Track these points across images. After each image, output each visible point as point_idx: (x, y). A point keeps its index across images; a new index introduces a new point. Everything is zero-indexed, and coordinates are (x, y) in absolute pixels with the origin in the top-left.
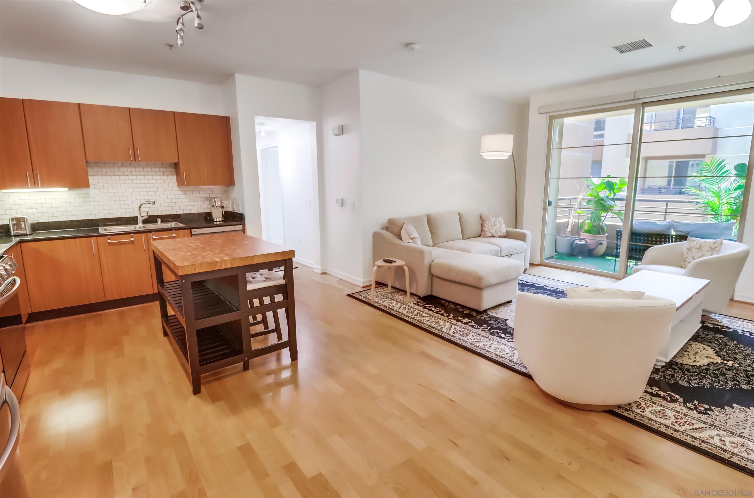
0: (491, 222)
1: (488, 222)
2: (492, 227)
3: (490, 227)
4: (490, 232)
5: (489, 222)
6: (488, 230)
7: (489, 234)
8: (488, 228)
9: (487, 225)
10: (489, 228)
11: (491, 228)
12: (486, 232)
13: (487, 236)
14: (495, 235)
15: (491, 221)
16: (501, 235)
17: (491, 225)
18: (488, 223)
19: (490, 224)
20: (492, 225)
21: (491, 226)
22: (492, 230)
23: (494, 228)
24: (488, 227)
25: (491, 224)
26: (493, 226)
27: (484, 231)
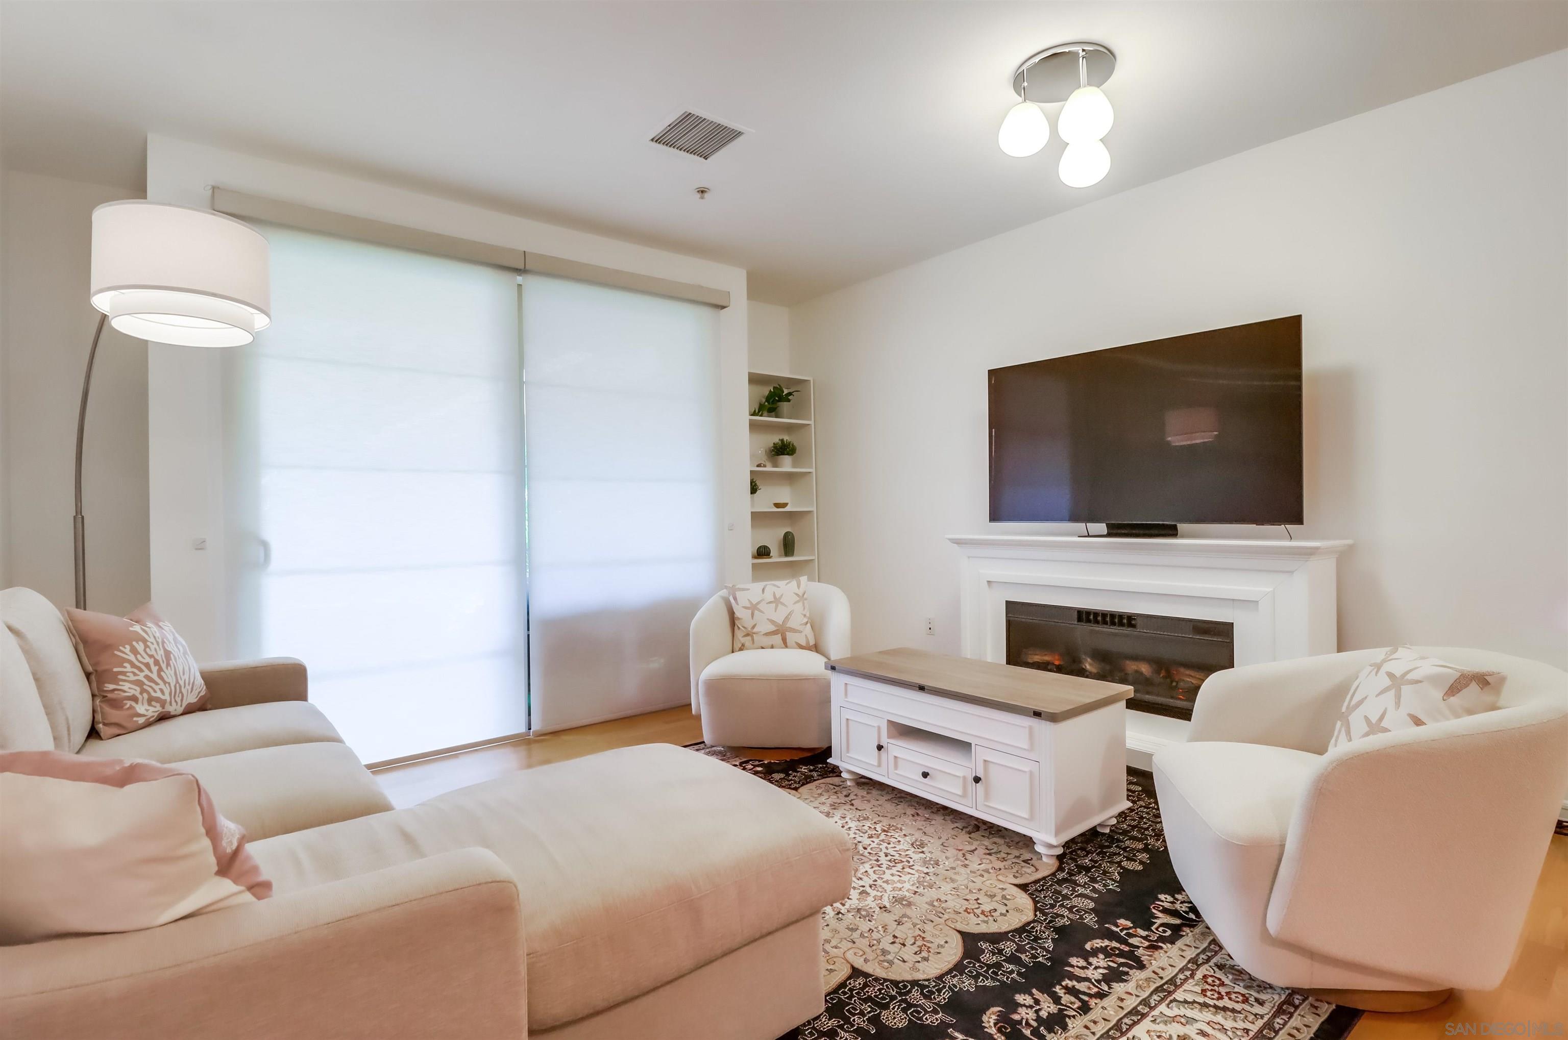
0: (146, 646)
1: (135, 651)
2: (160, 670)
3: (147, 672)
4: (151, 700)
5: (140, 647)
6: (143, 691)
7: (145, 710)
8: (139, 683)
9: (133, 665)
10: (147, 677)
11: (154, 676)
12: (129, 703)
13: (141, 720)
14: (172, 709)
15: (145, 641)
16: (192, 699)
17: (151, 661)
18: (132, 657)
19: (148, 660)
20: (157, 663)
21: (155, 669)
22: (162, 686)
23: (168, 675)
24: (141, 677)
25: (151, 656)
26: (164, 666)
27: (116, 704)
